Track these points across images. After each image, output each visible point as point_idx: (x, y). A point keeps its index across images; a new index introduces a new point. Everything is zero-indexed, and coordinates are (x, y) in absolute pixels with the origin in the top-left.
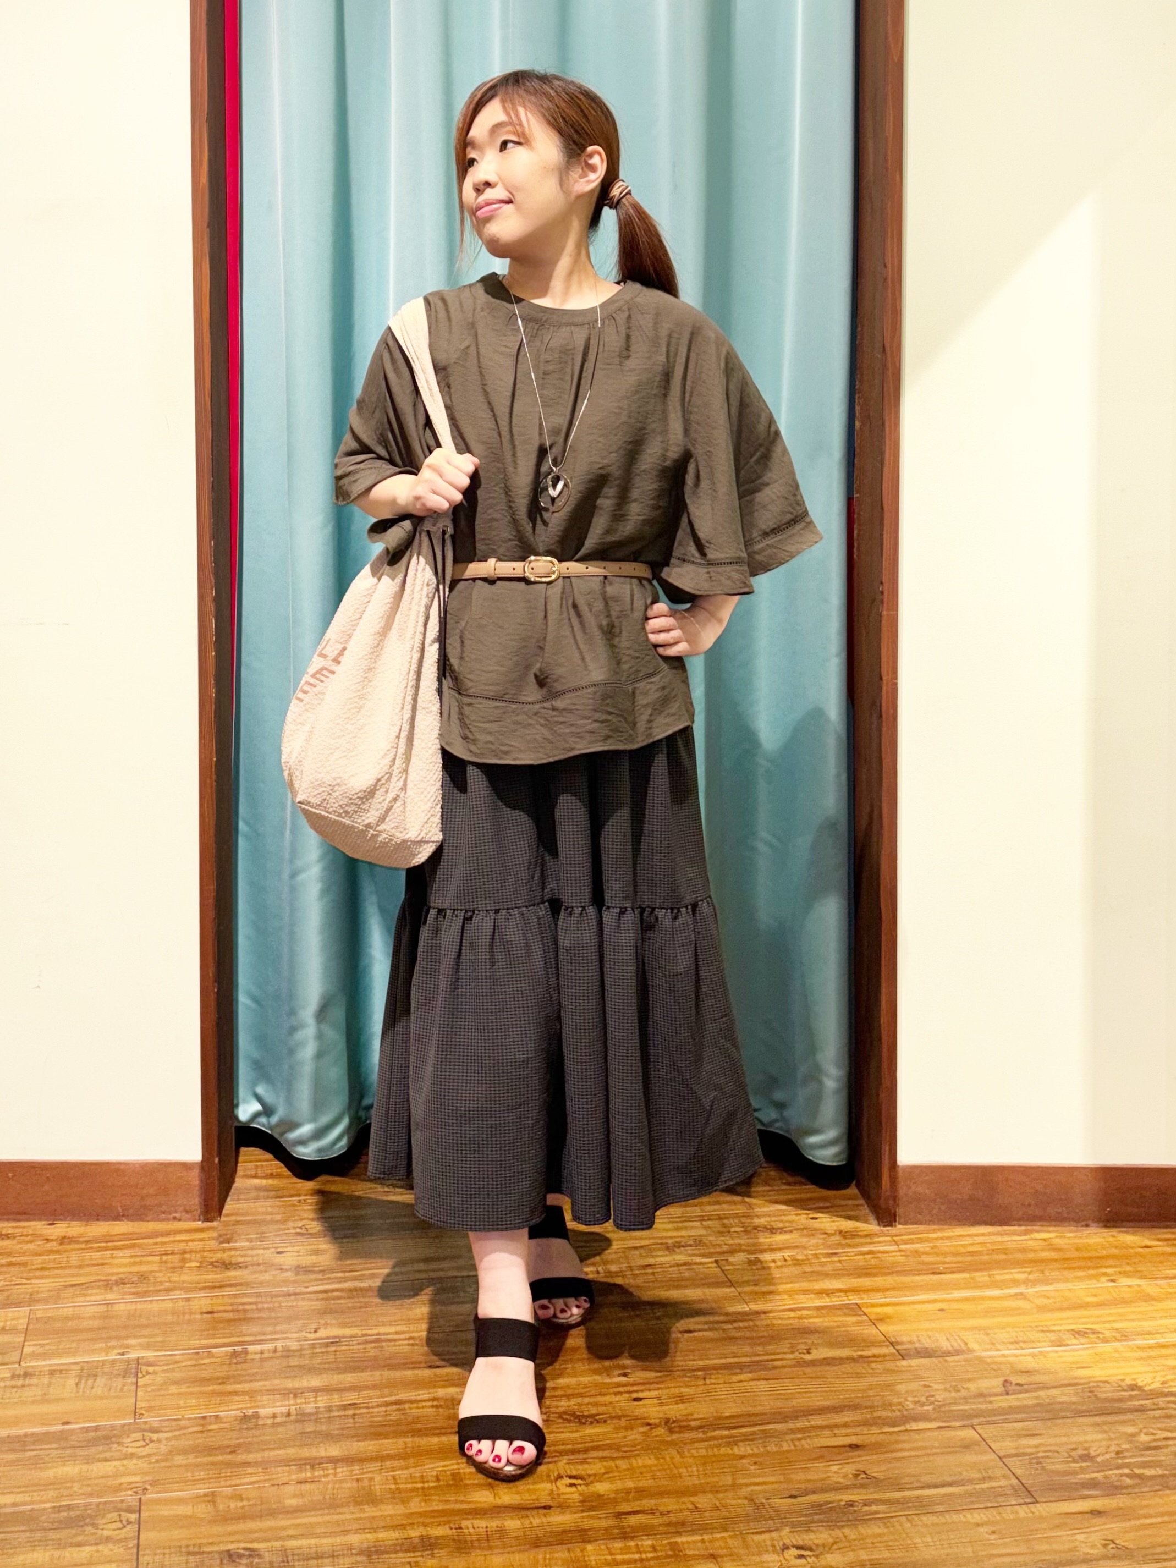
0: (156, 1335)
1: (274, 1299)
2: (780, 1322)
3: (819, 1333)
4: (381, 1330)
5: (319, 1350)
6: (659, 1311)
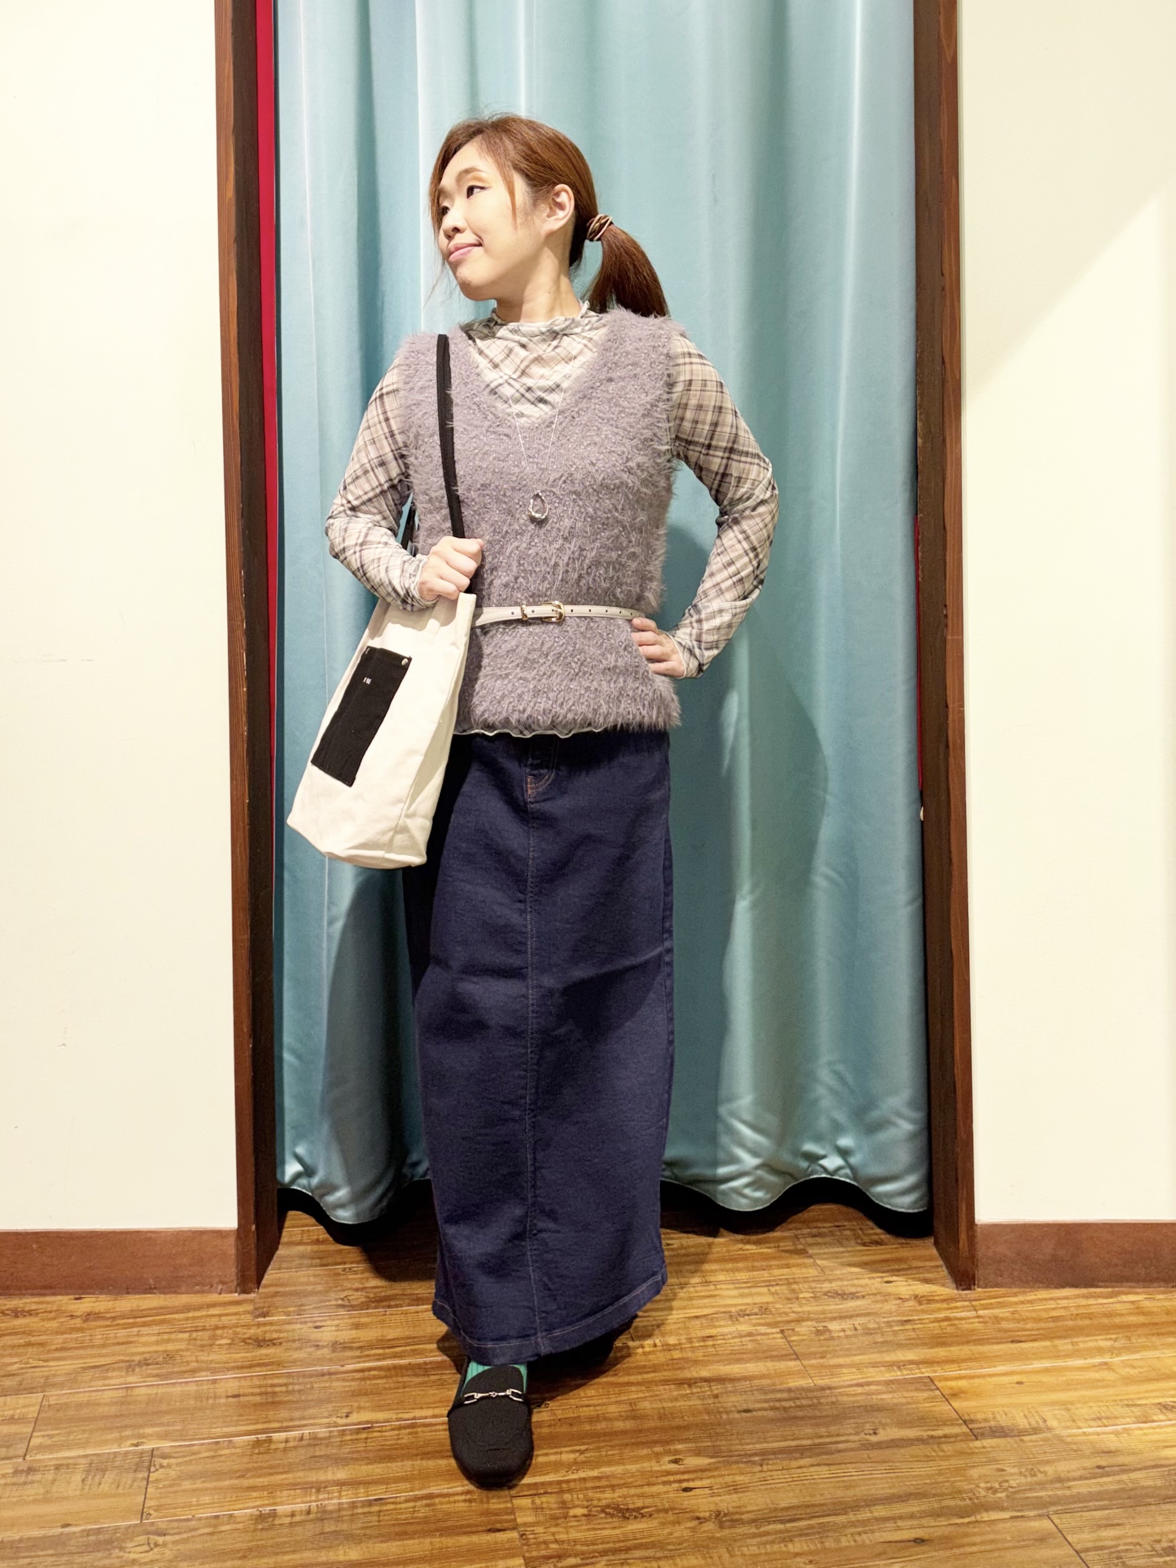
0: (176, 1422)
1: (306, 1380)
2: (845, 1399)
3: (888, 1410)
4: (418, 1413)
5: (348, 1438)
6: (717, 1388)
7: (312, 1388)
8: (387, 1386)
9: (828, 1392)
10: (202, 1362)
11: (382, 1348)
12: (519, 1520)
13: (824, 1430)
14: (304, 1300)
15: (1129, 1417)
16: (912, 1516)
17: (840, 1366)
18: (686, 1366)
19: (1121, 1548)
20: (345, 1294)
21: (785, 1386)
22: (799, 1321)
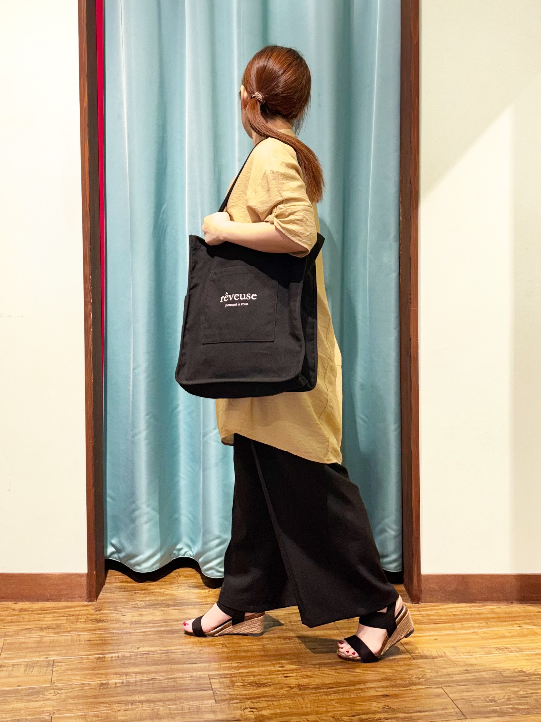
0: (62, 650)
1: (119, 635)
4: (169, 648)
5: (139, 657)
7: (122, 638)
8: (155, 638)
10: (73, 628)
11: (153, 624)
12: (213, 687)
14: (117, 605)
16: (383, 687)
19: (471, 699)
20: (136, 602)
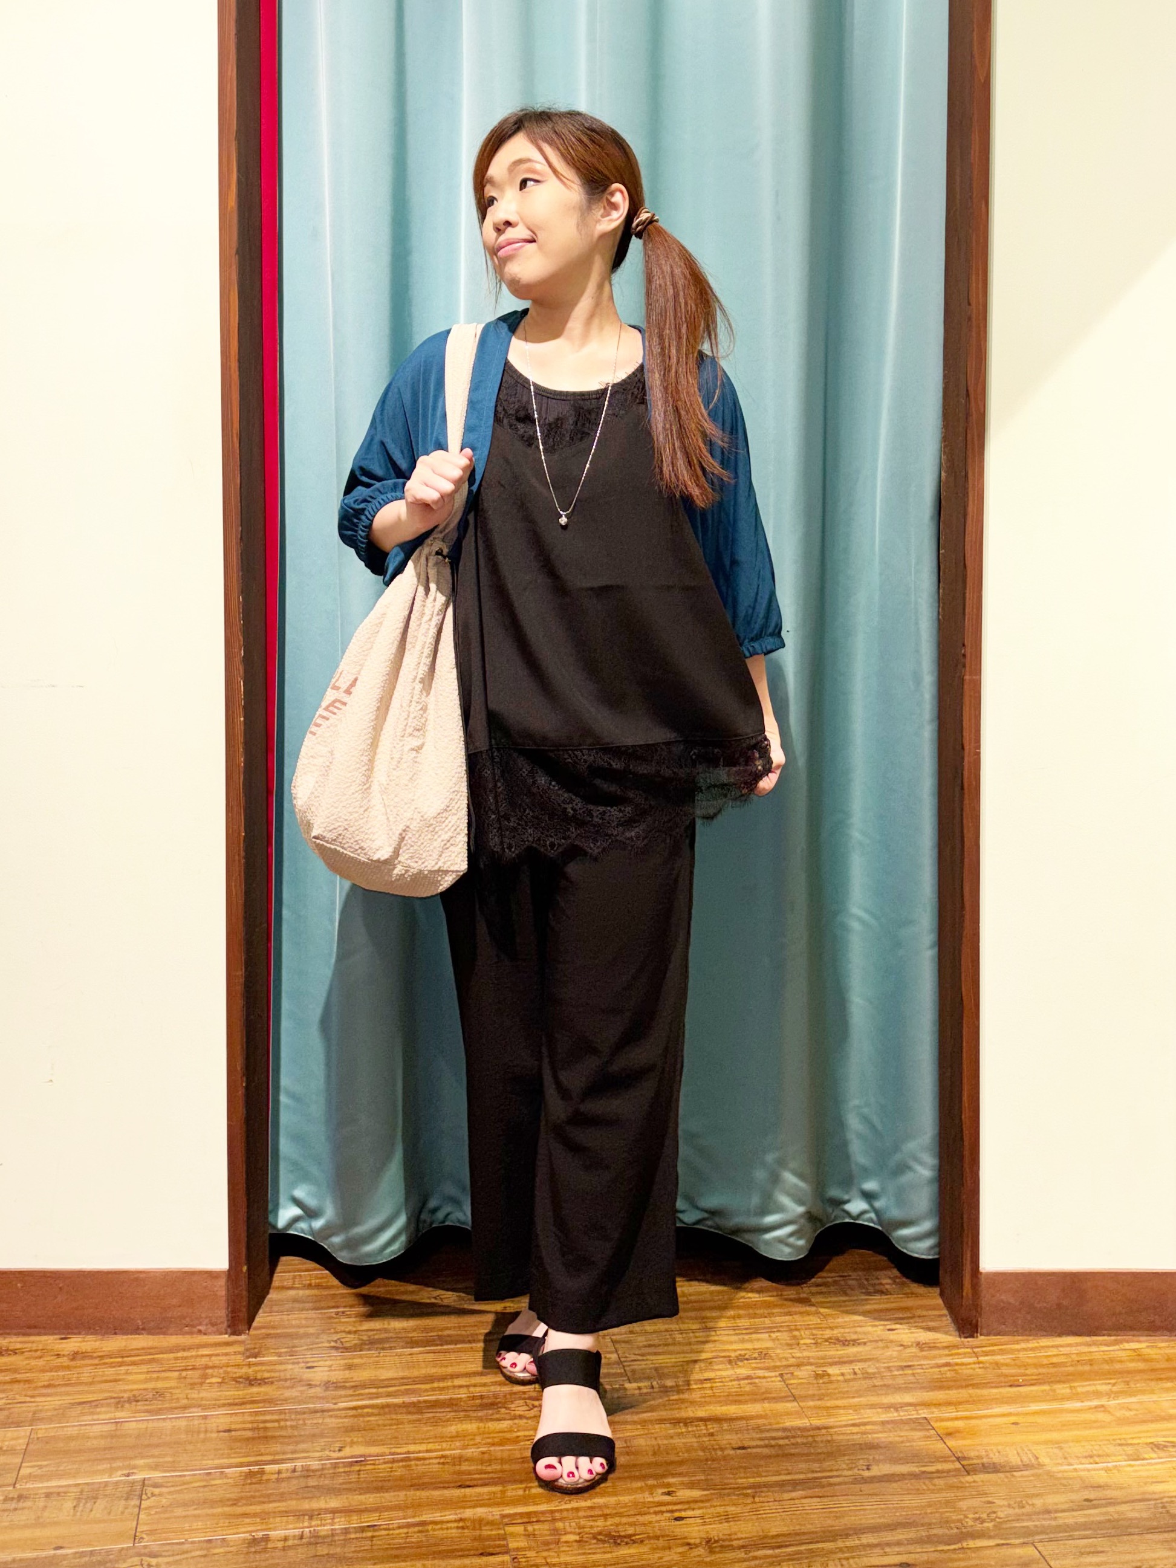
0: (165, 1455)
1: (298, 1417)
2: (841, 1437)
3: (881, 1447)
4: (412, 1448)
5: (341, 1470)
6: (713, 1427)
7: (305, 1424)
8: (380, 1422)
9: (824, 1431)
10: (193, 1399)
11: (377, 1387)
12: (511, 1546)
13: (817, 1465)
14: (295, 1342)
15: (1121, 1455)
16: (899, 1543)
17: (838, 1407)
18: (683, 1406)
20: (338, 1336)
21: (781, 1425)
22: (798, 1366)
